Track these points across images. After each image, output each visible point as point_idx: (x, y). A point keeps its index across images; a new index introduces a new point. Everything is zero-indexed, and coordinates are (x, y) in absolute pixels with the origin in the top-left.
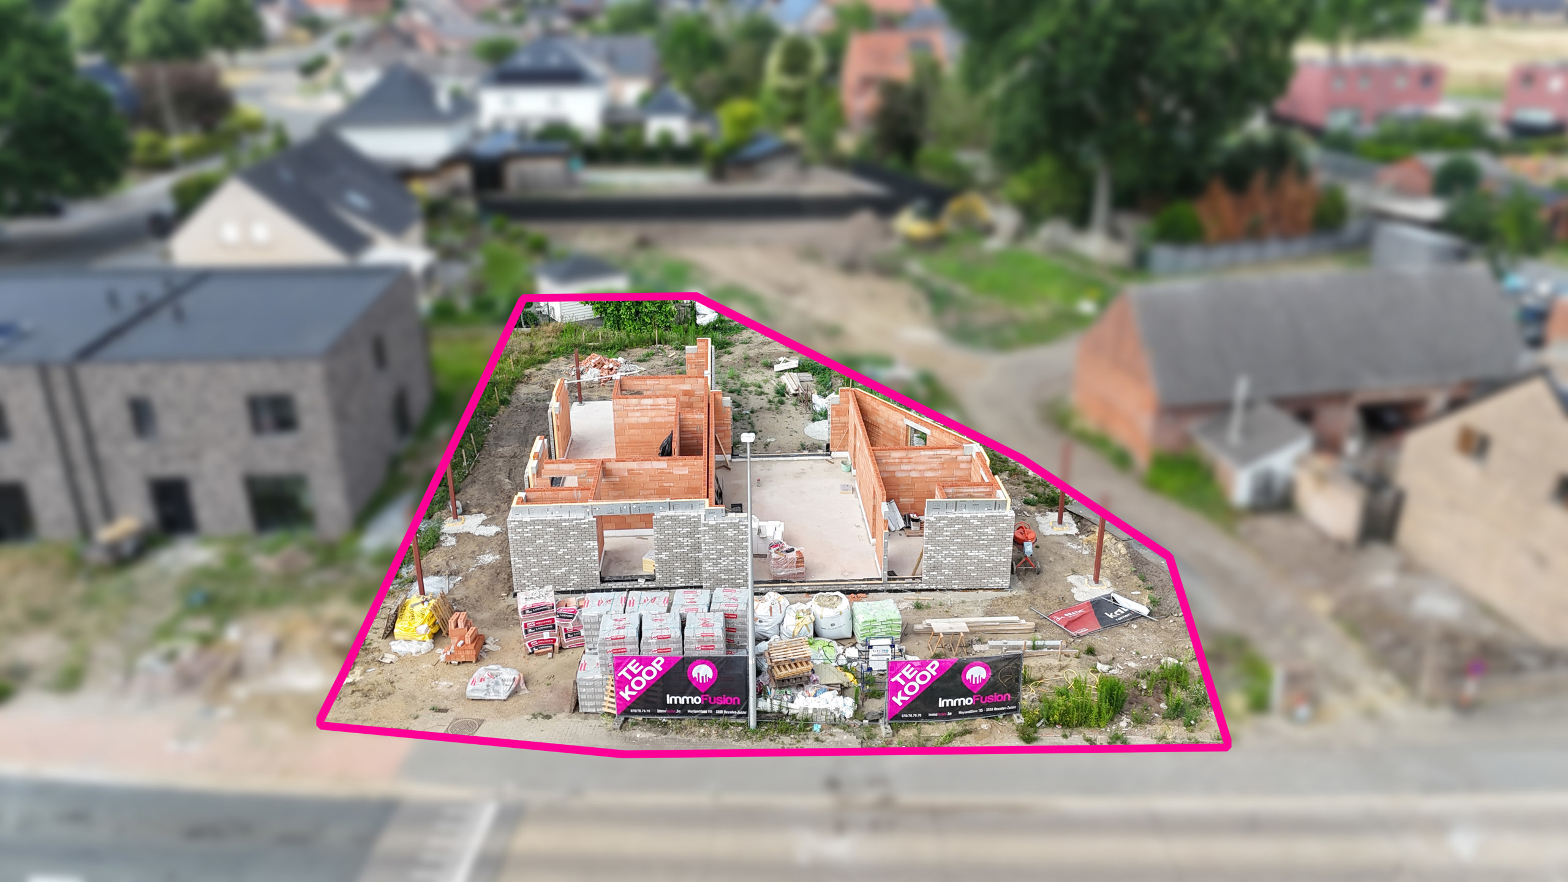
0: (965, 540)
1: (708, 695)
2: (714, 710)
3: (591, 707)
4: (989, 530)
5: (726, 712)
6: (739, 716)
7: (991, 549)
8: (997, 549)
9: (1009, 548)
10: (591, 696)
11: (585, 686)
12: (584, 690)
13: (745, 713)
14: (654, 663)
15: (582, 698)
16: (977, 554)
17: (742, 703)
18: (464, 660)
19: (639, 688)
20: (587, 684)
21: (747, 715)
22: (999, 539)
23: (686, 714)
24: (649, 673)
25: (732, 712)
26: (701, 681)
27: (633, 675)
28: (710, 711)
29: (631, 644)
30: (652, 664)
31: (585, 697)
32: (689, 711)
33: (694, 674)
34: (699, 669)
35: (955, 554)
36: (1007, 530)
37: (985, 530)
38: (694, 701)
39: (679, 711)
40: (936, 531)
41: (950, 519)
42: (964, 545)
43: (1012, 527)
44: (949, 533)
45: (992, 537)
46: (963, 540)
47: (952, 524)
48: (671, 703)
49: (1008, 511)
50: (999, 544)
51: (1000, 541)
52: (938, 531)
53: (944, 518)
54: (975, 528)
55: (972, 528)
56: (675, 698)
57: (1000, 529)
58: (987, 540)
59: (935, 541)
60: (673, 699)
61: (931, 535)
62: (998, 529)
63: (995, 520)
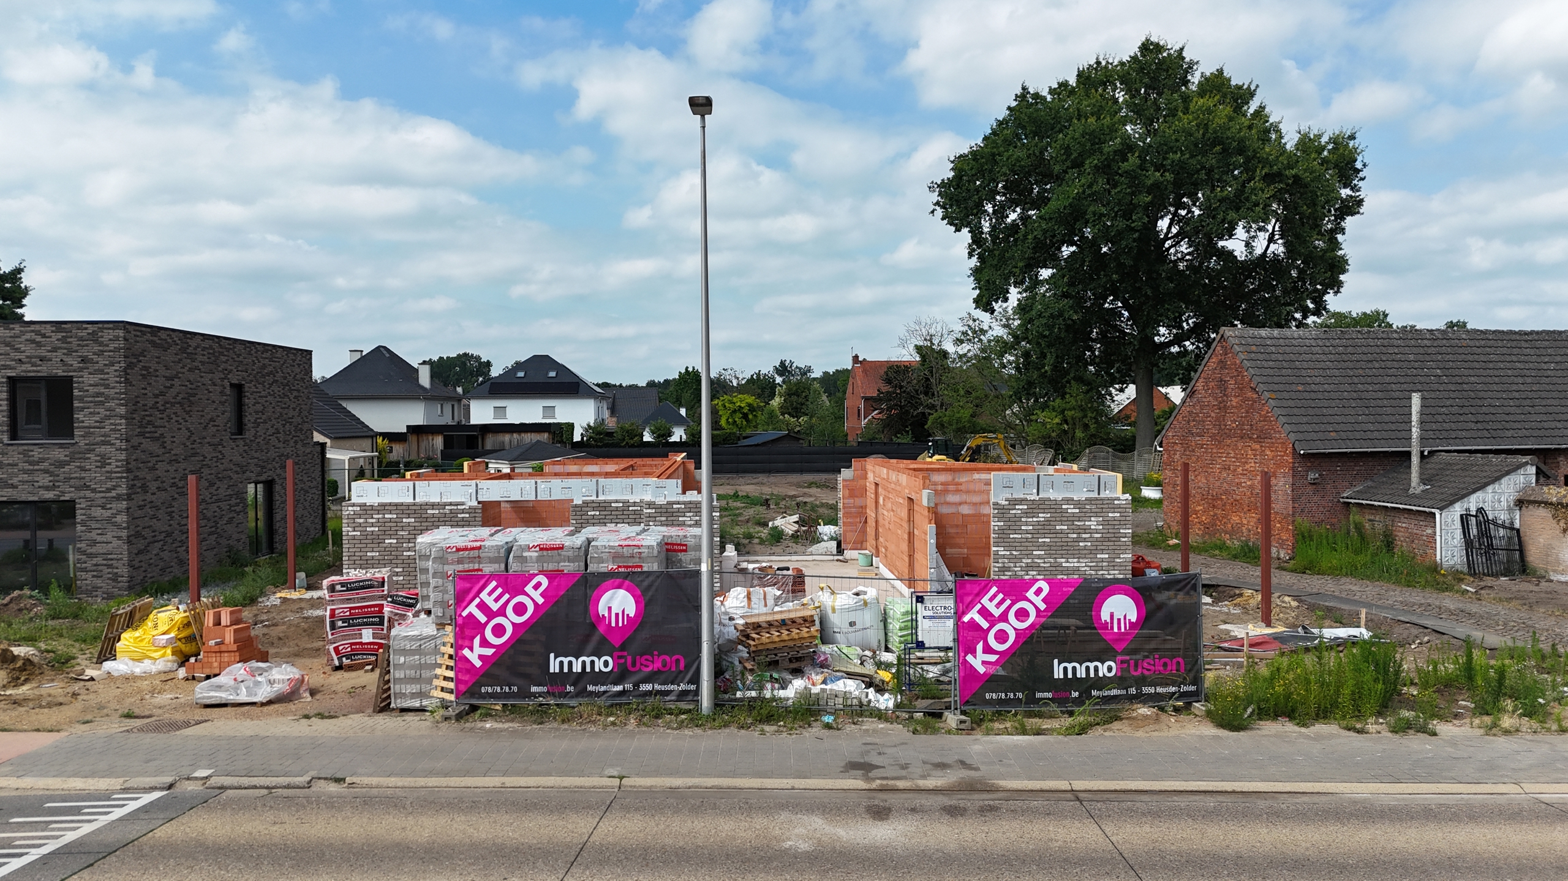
0: (1056, 540)
1: (626, 654)
2: (636, 685)
3: (413, 696)
4: (1093, 523)
5: (657, 687)
6: (683, 694)
7: (1099, 556)
8: (1107, 556)
9: (1125, 556)
10: (413, 672)
12: (402, 660)
13: (693, 687)
14: (529, 589)
15: (397, 676)
16: (1076, 565)
17: (687, 667)
19: (499, 641)
20: (408, 647)
21: (697, 692)
22: (1110, 539)
23: (582, 693)
24: (520, 609)
25: (670, 687)
26: (613, 624)
27: (490, 614)
28: (629, 686)
29: (492, 561)
30: (526, 589)
31: (402, 676)
32: (590, 688)
33: (602, 610)
34: (611, 598)
35: (1042, 565)
36: (1122, 523)
37: (1087, 523)
38: (599, 665)
39: (569, 688)
40: (1009, 523)
41: (1031, 503)
42: (1055, 548)
43: (1128, 518)
44: (1031, 528)
45: (1099, 535)
46: (1053, 540)
47: (1035, 511)
48: (557, 671)
49: (1119, 493)
50: (1110, 548)
51: (1112, 543)
52: (1013, 523)
53: (1021, 501)
54: (1071, 519)
55: (1065, 519)
56: (566, 660)
57: (1110, 523)
58: (1091, 540)
59: (1009, 540)
60: (561, 663)
61: (1002, 531)
62: (1106, 523)
63: (1101, 506)
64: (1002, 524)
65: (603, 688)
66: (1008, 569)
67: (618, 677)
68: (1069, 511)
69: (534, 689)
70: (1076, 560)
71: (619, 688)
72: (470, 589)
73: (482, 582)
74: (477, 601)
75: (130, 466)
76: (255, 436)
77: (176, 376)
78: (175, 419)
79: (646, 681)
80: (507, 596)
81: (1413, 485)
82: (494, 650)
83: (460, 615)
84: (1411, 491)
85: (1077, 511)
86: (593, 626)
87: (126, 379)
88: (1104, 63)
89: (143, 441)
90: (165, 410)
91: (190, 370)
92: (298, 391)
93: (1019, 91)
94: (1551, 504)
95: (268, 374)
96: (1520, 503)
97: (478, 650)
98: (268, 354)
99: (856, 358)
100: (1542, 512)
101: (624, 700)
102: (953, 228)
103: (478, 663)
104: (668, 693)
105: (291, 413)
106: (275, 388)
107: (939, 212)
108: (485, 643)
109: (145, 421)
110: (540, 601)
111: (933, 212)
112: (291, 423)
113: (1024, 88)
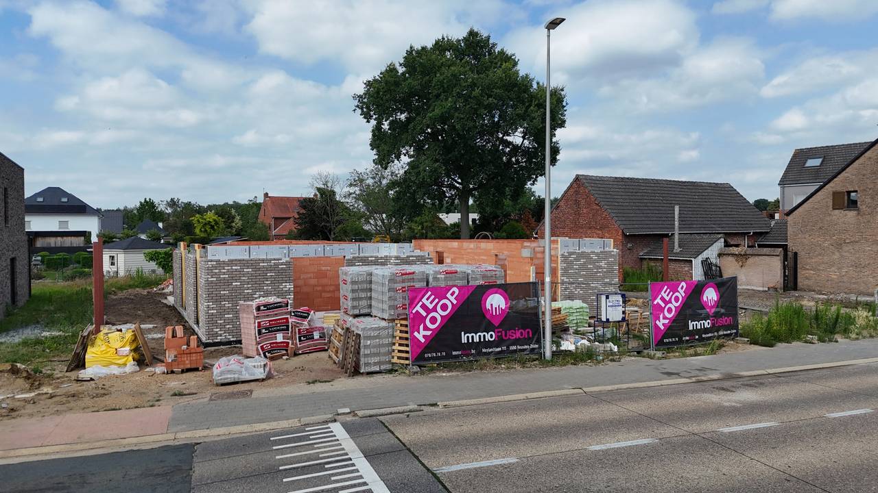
1: (501, 330)
2: (508, 347)
3: (375, 364)
5: (519, 347)
6: (532, 351)
9: (616, 280)
10: (377, 349)
11: (369, 338)
12: (368, 343)
13: (537, 346)
14: (449, 295)
17: (534, 335)
18: (189, 366)
19: (433, 327)
20: (372, 335)
22: (609, 271)
23: (480, 353)
24: (444, 307)
25: (526, 347)
26: (494, 314)
27: (428, 311)
28: (504, 348)
29: (420, 280)
30: (447, 296)
31: (369, 352)
32: (484, 350)
33: (488, 306)
34: (493, 299)
36: (614, 263)
37: (600, 264)
38: (488, 337)
39: (473, 351)
40: (568, 265)
41: (577, 254)
42: (588, 277)
43: (617, 261)
44: (578, 267)
45: (605, 270)
46: (587, 273)
47: (578, 258)
48: (466, 342)
49: (613, 249)
51: (611, 274)
52: (570, 265)
53: (573, 253)
55: (592, 262)
56: (470, 335)
57: (610, 263)
58: (602, 272)
59: (568, 273)
60: (468, 337)
61: (565, 269)
62: (608, 264)
63: (605, 255)
64: (565, 265)
65: (491, 350)
66: (568, 288)
67: (498, 343)
68: (593, 258)
69: (454, 353)
71: (499, 349)
72: (416, 297)
73: (423, 293)
74: (421, 303)
79: (513, 344)
80: (437, 300)
81: (675, 248)
82: (431, 332)
83: (412, 313)
84: (675, 251)
85: (597, 258)
86: (483, 316)
88: (446, 39)
93: (409, 49)
94: (736, 255)
96: (720, 255)
97: (423, 332)
99: (266, 195)
100: (730, 259)
101: (502, 356)
102: (365, 120)
103: (423, 340)
104: (524, 350)
107: (359, 111)
108: (426, 328)
110: (455, 302)
111: (354, 110)
113: (411, 48)
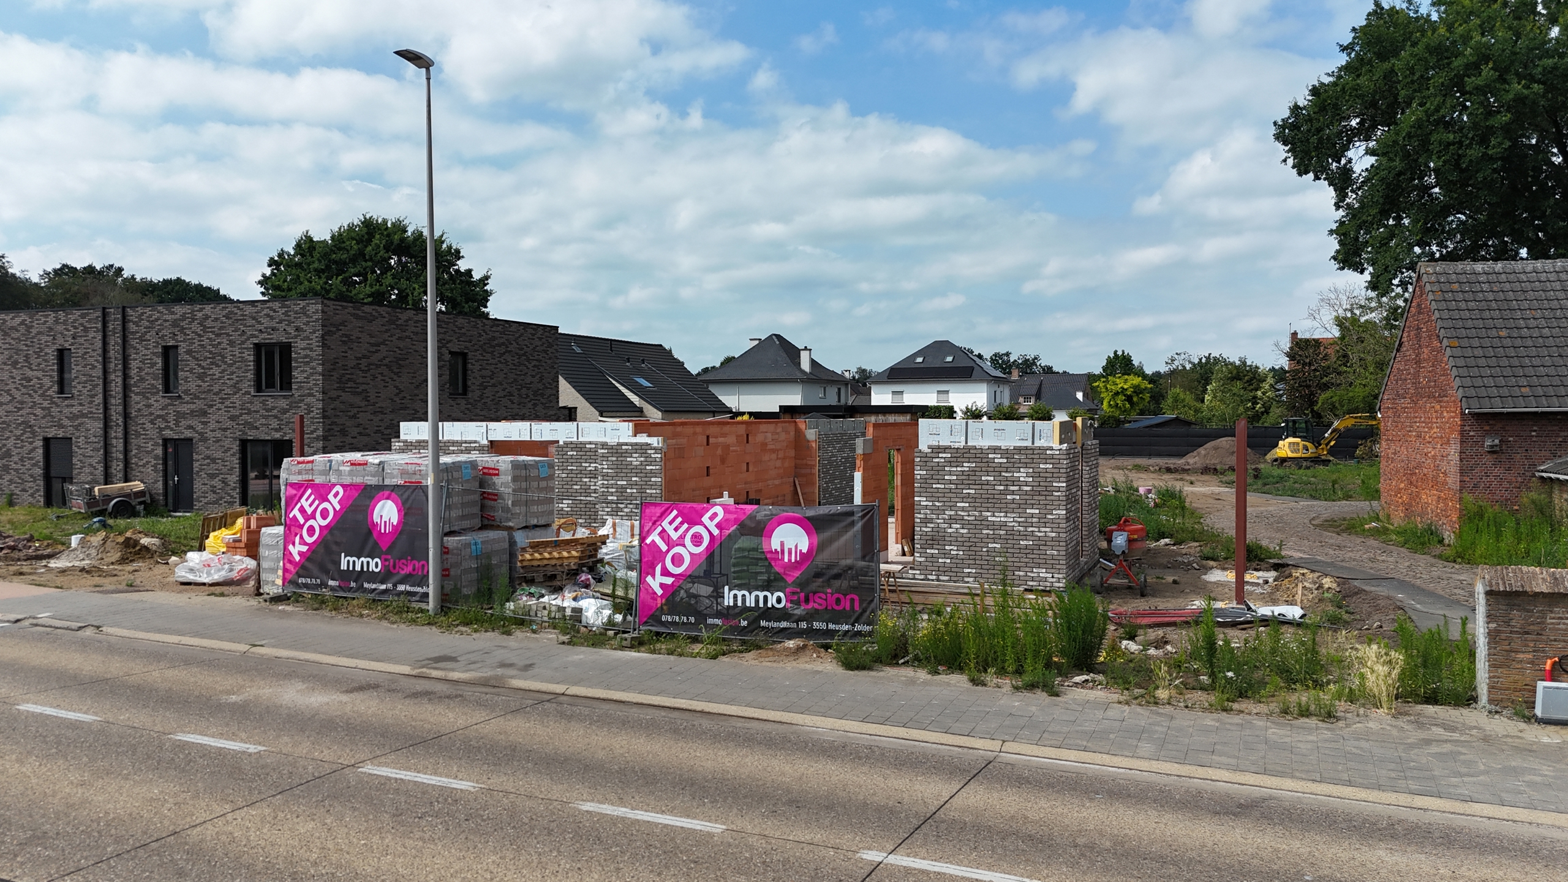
0: (981, 491)
1: (390, 557)
2: (395, 585)
4: (1022, 475)
5: (408, 588)
6: (419, 596)
8: (1037, 511)
9: (1059, 512)
14: (331, 497)
16: (1002, 519)
22: (1041, 492)
23: (360, 589)
24: (325, 514)
25: (413, 589)
26: (383, 531)
27: (306, 517)
28: (391, 586)
33: (376, 519)
35: (966, 518)
36: (1054, 475)
37: (1015, 475)
38: (372, 565)
39: (353, 584)
40: (932, 472)
41: (955, 451)
42: (980, 501)
43: (1061, 471)
44: (955, 478)
45: (1028, 488)
46: (977, 491)
47: (959, 460)
48: (345, 568)
49: (1056, 445)
50: (1041, 502)
51: (1043, 498)
52: (937, 472)
53: (945, 449)
54: (998, 470)
55: (992, 469)
56: (351, 560)
57: (1041, 475)
58: (1020, 492)
59: (932, 490)
60: (348, 561)
61: (924, 480)
62: (1037, 475)
63: (1031, 455)
64: (925, 472)
65: (374, 586)
66: (931, 521)
67: (382, 578)
68: (996, 461)
69: (330, 583)
70: (1002, 514)
71: (383, 587)
72: (296, 495)
73: (303, 489)
74: (298, 505)
75: (326, 414)
76: (481, 397)
77: (383, 343)
78: (380, 377)
79: (401, 582)
80: (317, 502)
82: (307, 547)
83: (288, 517)
85: (1005, 461)
86: (370, 533)
87: (323, 343)
89: (343, 394)
90: (369, 370)
91: (399, 339)
92: (540, 361)
95: (499, 345)
97: (297, 547)
98: (499, 328)
103: (300, 558)
104: (414, 594)
105: (528, 380)
106: (508, 357)
108: (302, 541)
109: (344, 379)
110: (338, 507)
112: (528, 389)
